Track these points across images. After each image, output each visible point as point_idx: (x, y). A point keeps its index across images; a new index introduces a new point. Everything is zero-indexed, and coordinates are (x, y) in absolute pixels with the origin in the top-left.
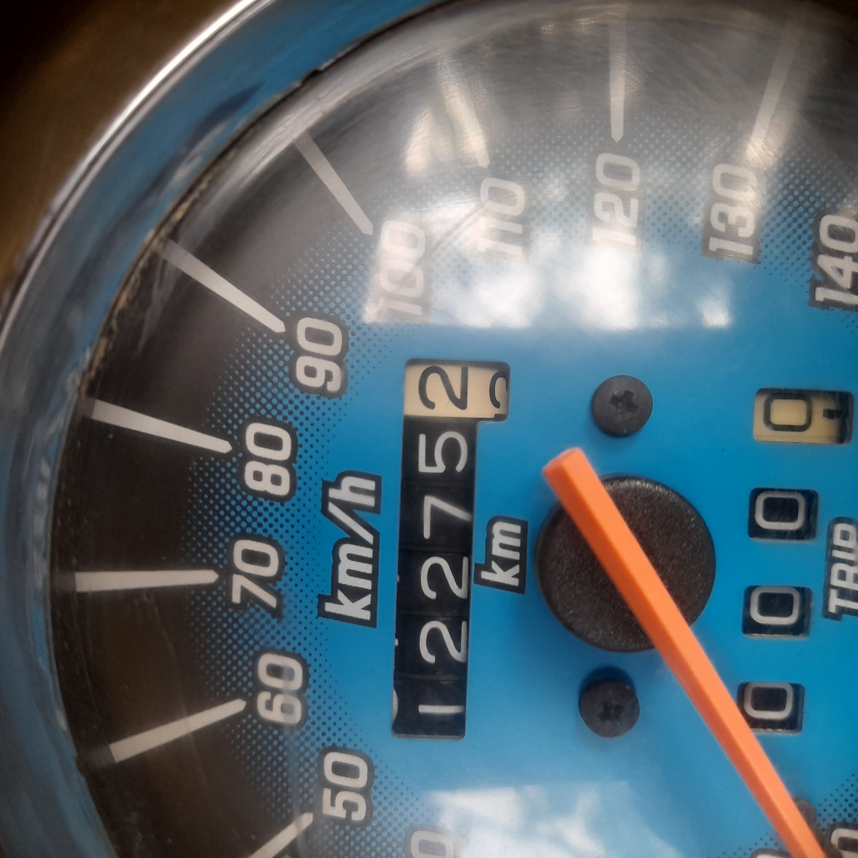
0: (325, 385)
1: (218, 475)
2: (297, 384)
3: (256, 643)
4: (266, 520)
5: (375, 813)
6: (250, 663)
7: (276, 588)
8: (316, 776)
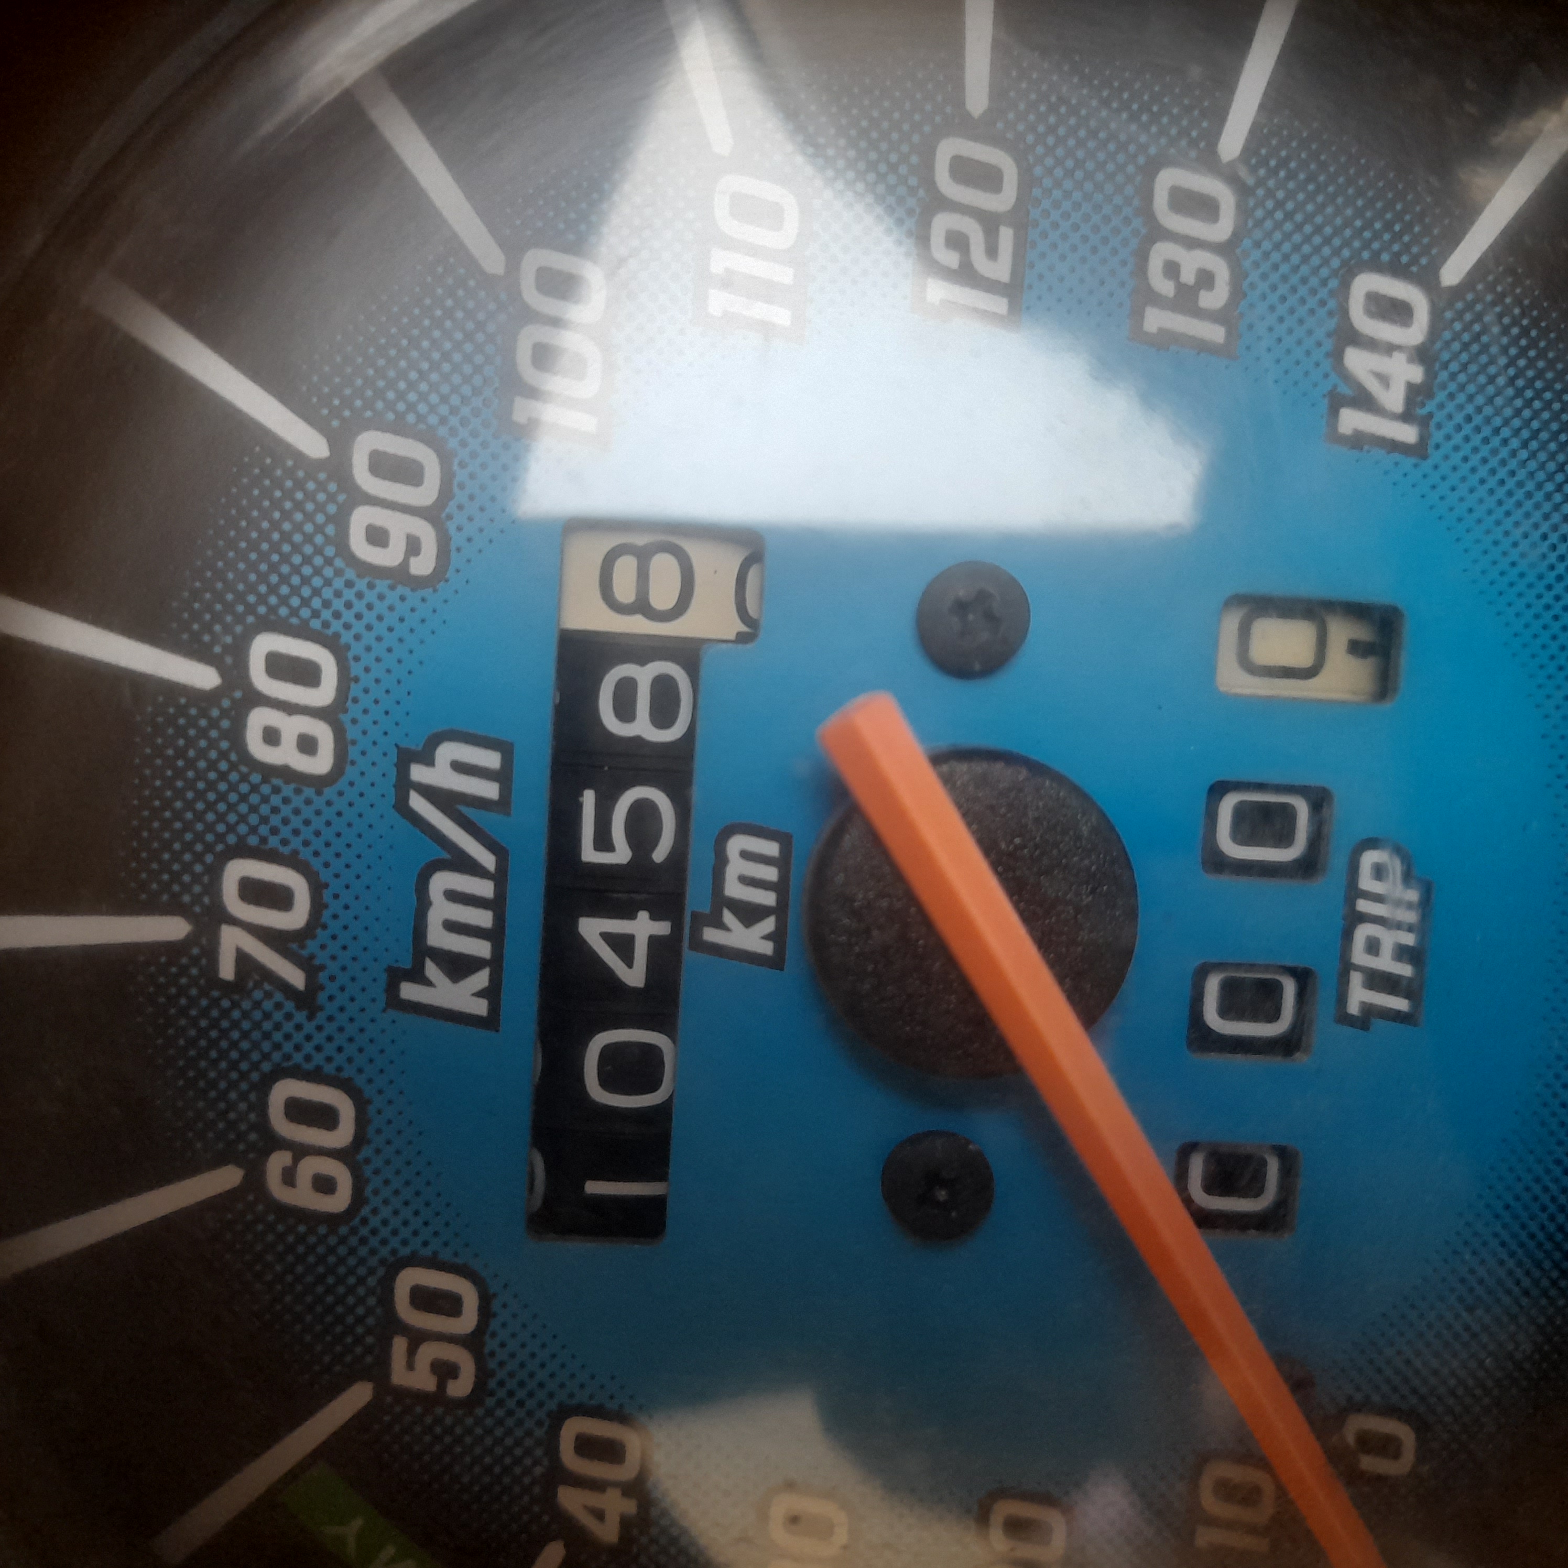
0: (405, 563)
1: (192, 732)
2: (353, 561)
3: (266, 1057)
4: (285, 821)
5: (492, 1384)
6: (253, 1097)
7: (305, 953)
8: (379, 1311)
